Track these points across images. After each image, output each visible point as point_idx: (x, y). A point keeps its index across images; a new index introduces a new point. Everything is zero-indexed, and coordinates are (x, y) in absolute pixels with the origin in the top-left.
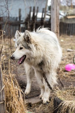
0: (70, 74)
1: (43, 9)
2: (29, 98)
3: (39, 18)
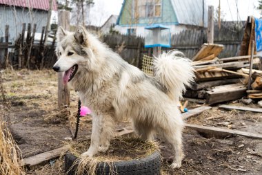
0: (85, 120)
1: (44, 27)
2: (26, 157)
3: (37, 41)
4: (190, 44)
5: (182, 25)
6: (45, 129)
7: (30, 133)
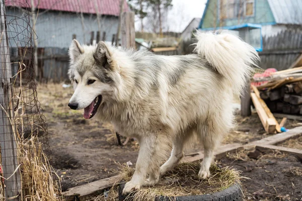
1: (114, 35)
2: (77, 185)
4: (291, 47)
5: (280, 25)
6: (106, 151)
7: (88, 156)
